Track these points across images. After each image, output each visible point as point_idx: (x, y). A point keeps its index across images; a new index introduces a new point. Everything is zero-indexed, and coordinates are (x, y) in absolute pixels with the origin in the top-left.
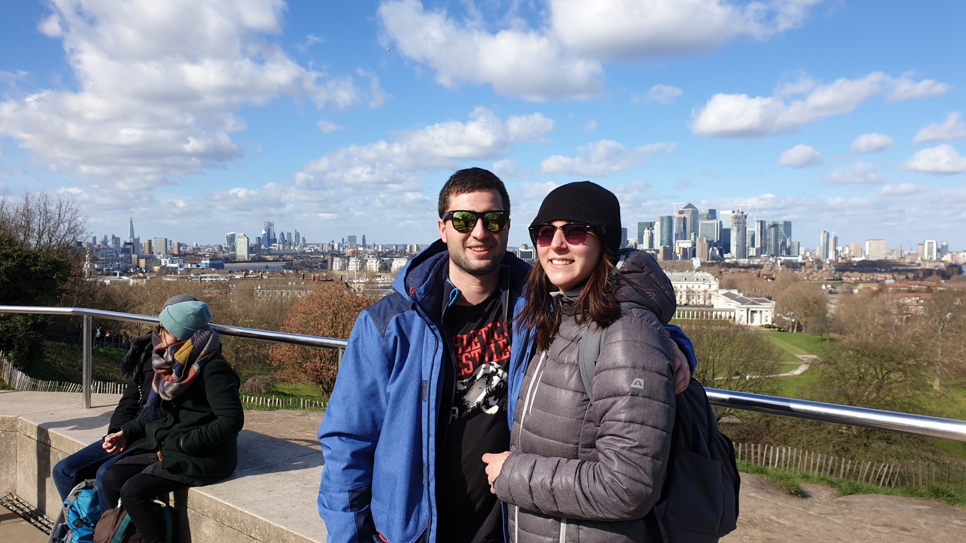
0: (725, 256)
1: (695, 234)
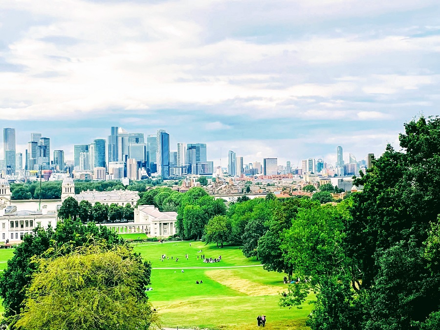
0: (152, 175)
1: (126, 156)
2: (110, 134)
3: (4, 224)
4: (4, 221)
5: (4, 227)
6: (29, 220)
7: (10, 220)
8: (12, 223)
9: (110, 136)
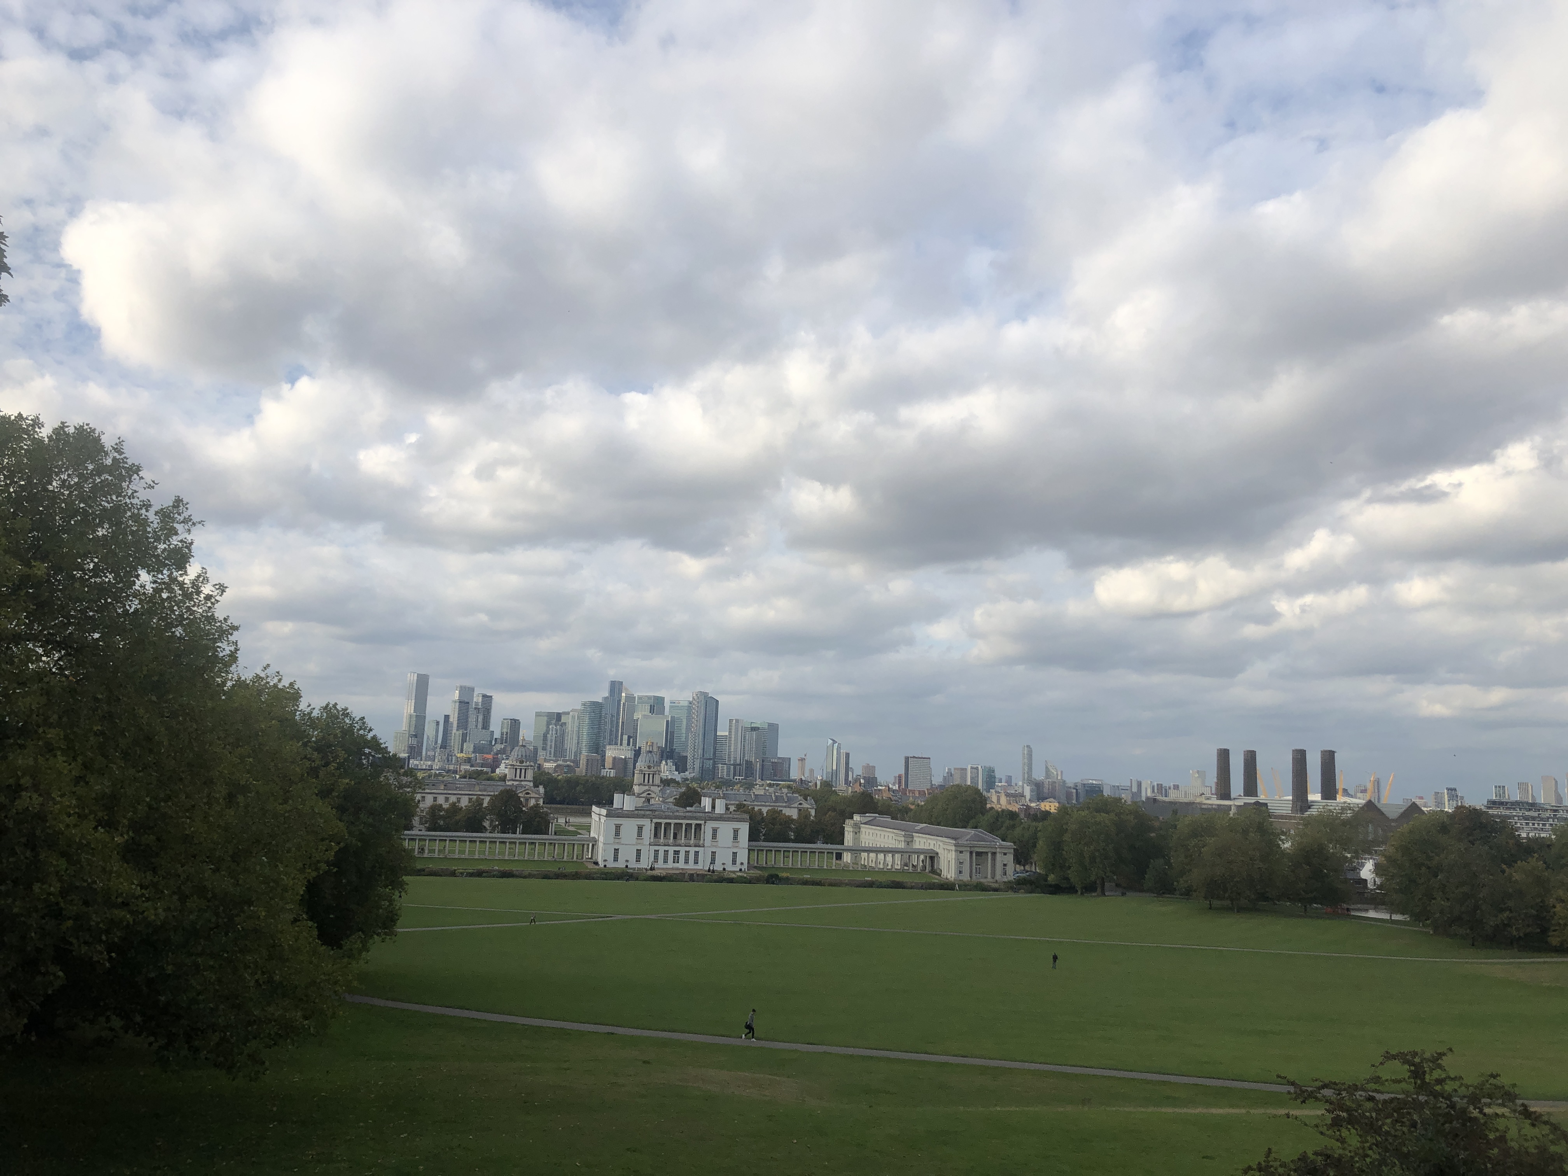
1: (629, 738)
2: (607, 694)
3: (640, 828)
4: (641, 822)
5: (640, 834)
6: (694, 822)
7: (655, 821)
8: (657, 826)
9: (606, 698)
